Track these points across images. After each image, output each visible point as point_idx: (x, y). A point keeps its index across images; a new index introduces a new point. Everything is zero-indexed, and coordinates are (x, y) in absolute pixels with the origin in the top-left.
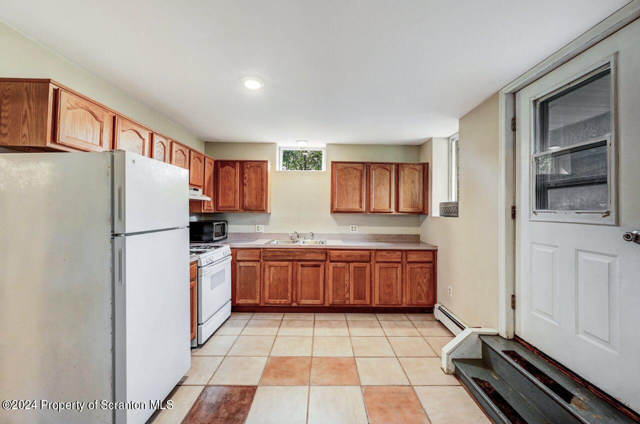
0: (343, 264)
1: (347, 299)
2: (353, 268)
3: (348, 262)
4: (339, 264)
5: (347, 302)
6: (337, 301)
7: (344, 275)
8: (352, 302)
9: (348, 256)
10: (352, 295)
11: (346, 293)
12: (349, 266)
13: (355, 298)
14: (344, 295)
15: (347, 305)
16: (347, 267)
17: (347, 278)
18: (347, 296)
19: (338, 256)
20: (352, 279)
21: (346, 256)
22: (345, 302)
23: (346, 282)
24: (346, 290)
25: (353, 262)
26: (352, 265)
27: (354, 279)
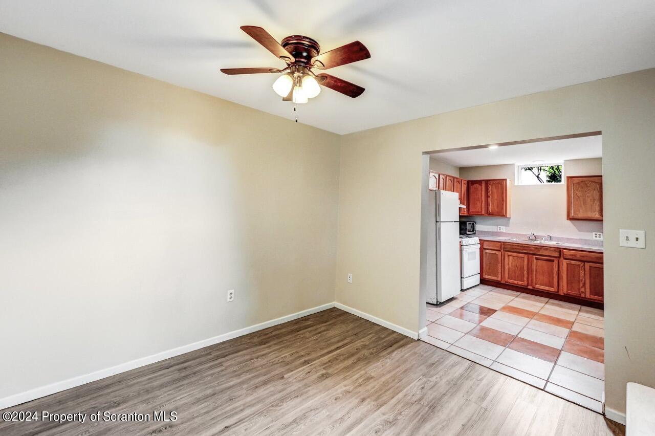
0: (578, 263)
1: (583, 292)
2: (588, 267)
3: (584, 262)
4: (573, 262)
5: (583, 295)
6: (572, 292)
7: (579, 271)
8: (588, 296)
9: (583, 256)
10: (588, 291)
11: (582, 287)
12: (584, 265)
13: (591, 293)
14: (579, 289)
15: (583, 297)
16: (582, 265)
17: (582, 274)
18: (583, 290)
19: (572, 255)
20: (588, 276)
21: (581, 256)
22: (580, 295)
23: (581, 278)
24: (581, 285)
25: (588, 262)
26: (587, 265)
27: (590, 277)
